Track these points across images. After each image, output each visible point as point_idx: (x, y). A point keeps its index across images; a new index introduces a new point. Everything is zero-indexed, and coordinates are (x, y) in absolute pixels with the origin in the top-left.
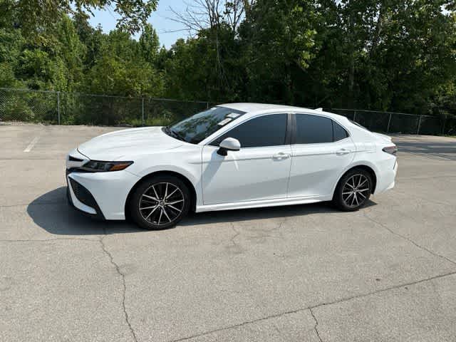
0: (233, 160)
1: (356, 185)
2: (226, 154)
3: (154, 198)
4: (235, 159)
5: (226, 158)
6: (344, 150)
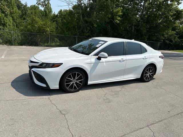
0: (104, 62)
1: (149, 71)
2: (101, 60)
3: (71, 79)
4: (104, 61)
5: (101, 61)
6: (145, 57)
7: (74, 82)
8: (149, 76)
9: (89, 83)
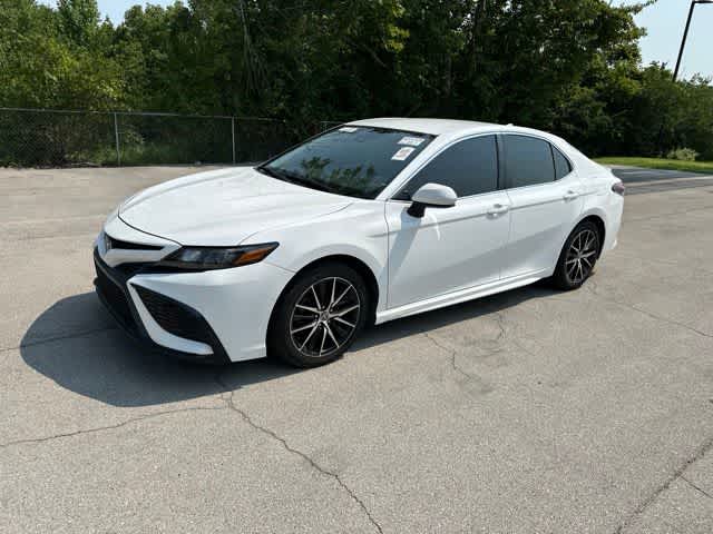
0: (433, 225)
1: (583, 246)
3: (314, 310)
4: (436, 221)
6: (571, 192)
8: (580, 266)
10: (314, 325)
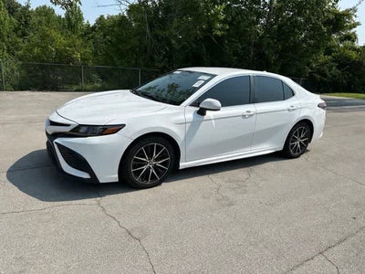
1: (300, 135)
3: (144, 159)
4: (212, 118)
5: (205, 117)
6: (292, 106)
7: (150, 164)
8: (299, 145)
9: (183, 165)
10: (145, 168)
